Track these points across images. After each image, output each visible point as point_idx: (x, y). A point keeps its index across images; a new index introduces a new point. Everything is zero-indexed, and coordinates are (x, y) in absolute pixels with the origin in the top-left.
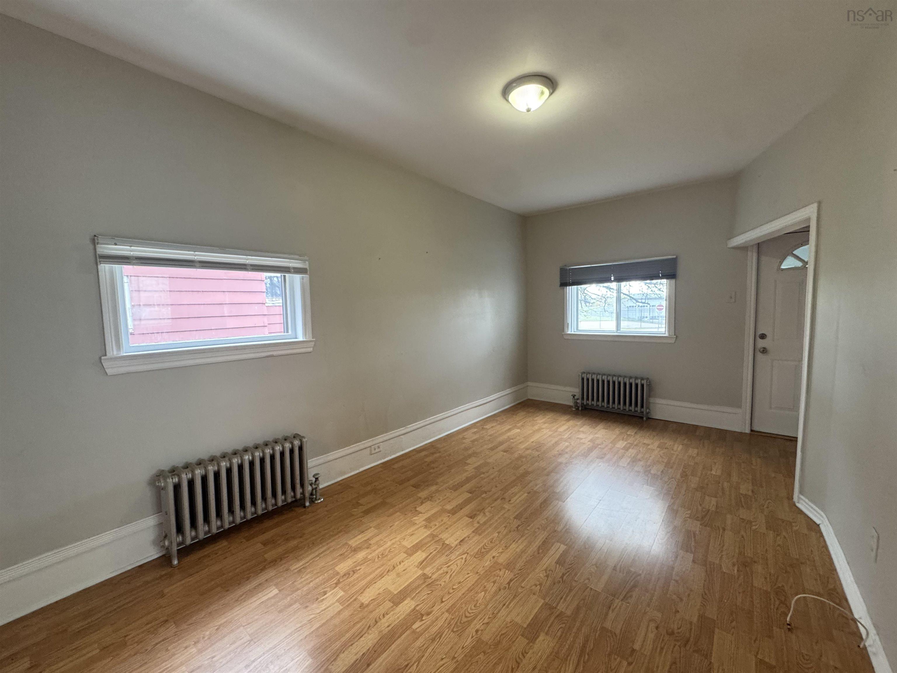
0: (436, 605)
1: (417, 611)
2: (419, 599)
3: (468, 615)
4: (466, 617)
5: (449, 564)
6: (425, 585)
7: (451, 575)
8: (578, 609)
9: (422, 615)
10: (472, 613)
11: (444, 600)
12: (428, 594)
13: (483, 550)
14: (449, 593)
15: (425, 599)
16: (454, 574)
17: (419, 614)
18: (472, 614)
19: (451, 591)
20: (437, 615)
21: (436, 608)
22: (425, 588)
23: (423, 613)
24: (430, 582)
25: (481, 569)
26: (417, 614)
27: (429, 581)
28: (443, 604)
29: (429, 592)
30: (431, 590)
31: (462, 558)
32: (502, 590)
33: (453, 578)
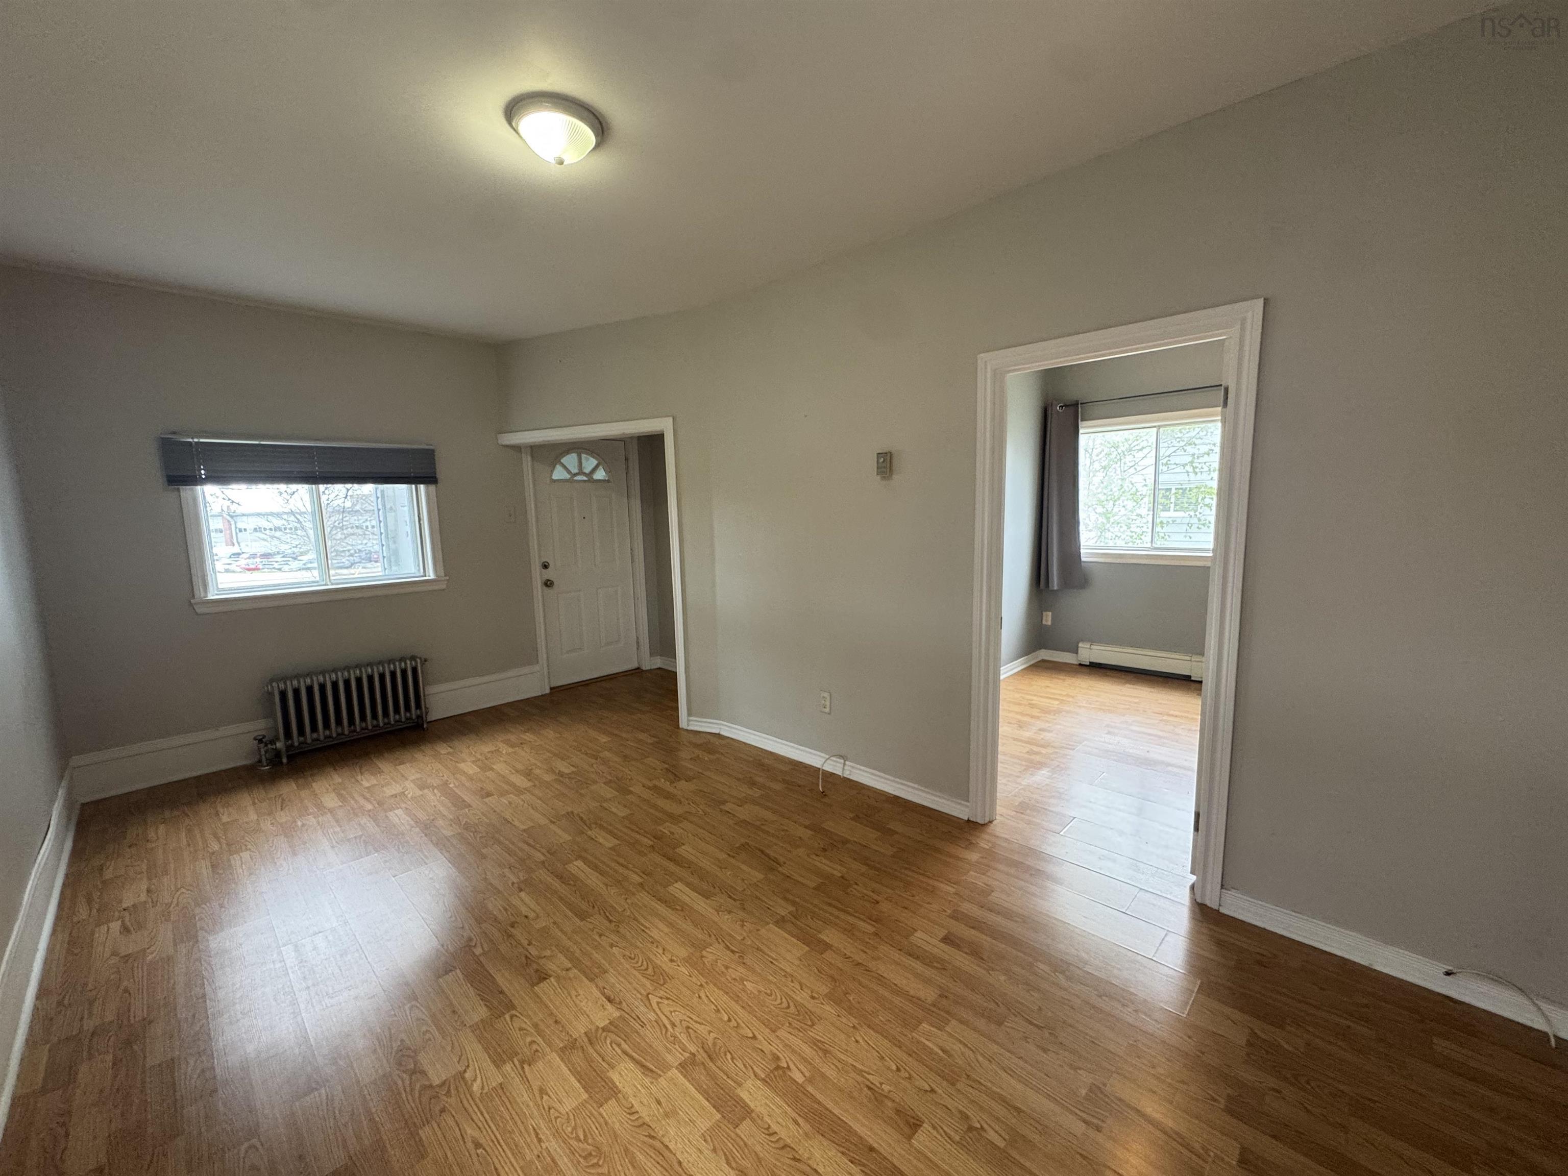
0: (760, 1047)
1: (768, 1076)
2: (741, 1074)
3: (785, 1005)
4: (788, 1007)
5: (666, 1022)
6: (711, 1064)
7: (696, 1022)
8: (785, 899)
9: (778, 1068)
10: (781, 999)
11: (751, 1035)
12: (732, 1059)
13: (650, 971)
14: (738, 1026)
15: (744, 1065)
16: (694, 1017)
17: (776, 1073)
18: (784, 1000)
19: (733, 1023)
20: (780, 1046)
21: (766, 1047)
22: (719, 1063)
23: (774, 1066)
24: (705, 1055)
25: (694, 979)
26: (775, 1076)
27: (702, 1056)
28: (760, 1037)
29: (729, 1056)
30: (725, 1055)
31: (658, 1003)
32: (745, 961)
33: (704, 1019)
